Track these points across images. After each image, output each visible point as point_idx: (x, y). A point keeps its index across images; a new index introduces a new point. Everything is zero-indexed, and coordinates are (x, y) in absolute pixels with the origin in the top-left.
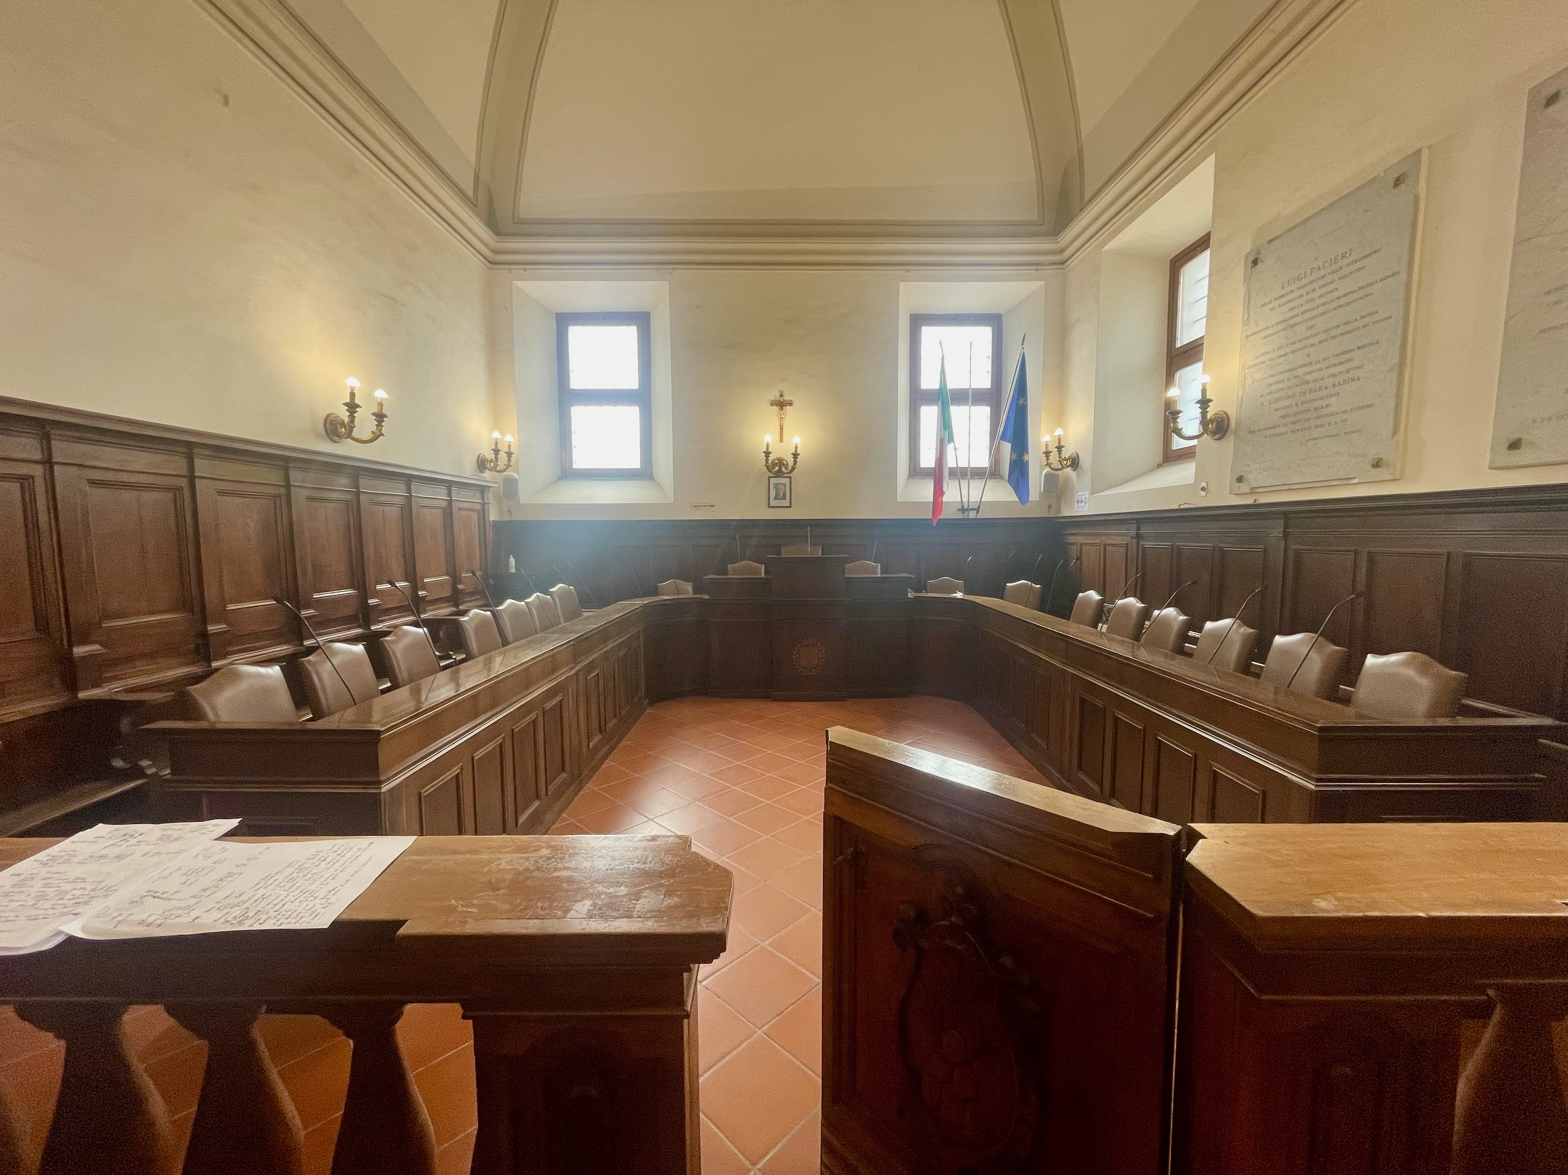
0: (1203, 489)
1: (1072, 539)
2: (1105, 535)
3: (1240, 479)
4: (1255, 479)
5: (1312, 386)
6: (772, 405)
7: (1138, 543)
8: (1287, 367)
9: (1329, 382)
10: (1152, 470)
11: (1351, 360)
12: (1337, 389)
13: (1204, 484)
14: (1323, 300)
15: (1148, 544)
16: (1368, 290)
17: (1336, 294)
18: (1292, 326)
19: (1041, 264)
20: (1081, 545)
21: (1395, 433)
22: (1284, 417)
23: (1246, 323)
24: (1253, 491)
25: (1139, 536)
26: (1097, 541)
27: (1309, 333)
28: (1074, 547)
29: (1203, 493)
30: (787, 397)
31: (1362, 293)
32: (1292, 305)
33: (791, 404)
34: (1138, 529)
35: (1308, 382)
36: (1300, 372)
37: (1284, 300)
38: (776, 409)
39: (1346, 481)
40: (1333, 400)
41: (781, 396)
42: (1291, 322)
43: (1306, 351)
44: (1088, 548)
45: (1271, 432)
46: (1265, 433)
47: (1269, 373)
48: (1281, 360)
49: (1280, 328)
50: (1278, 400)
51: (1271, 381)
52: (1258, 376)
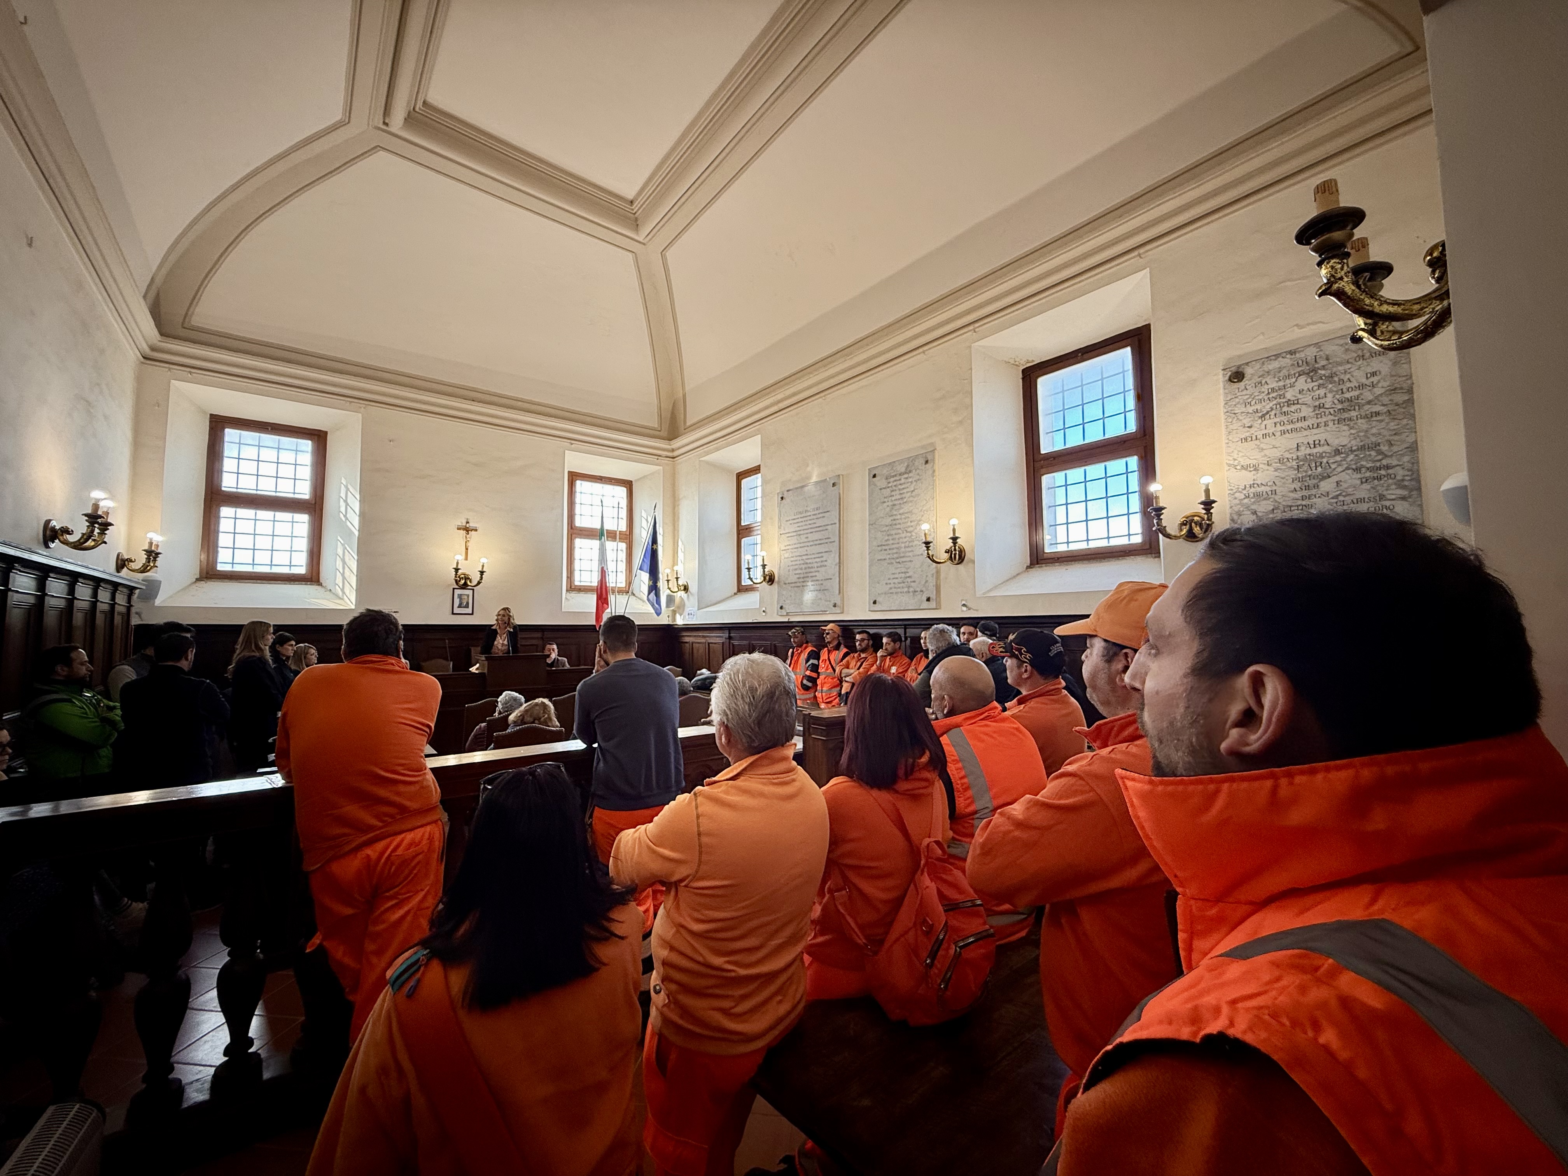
0: (764, 611)
1: (687, 639)
2: (708, 637)
3: (781, 608)
4: (789, 608)
5: (810, 566)
6: (459, 529)
7: (730, 643)
8: (798, 554)
9: (816, 565)
10: (731, 596)
11: (822, 557)
12: (819, 569)
13: (764, 609)
14: (810, 526)
15: (736, 643)
16: (827, 527)
17: (815, 525)
18: (800, 535)
19: (660, 456)
20: (693, 643)
21: (840, 592)
22: (799, 578)
23: (779, 528)
24: (788, 614)
25: (730, 638)
26: (703, 641)
27: (806, 540)
28: (687, 645)
29: (764, 614)
30: (472, 525)
31: (824, 528)
32: (799, 525)
33: (476, 530)
34: (730, 633)
35: (807, 563)
36: (804, 557)
37: (795, 521)
38: (463, 532)
39: (824, 612)
40: (817, 574)
41: (468, 522)
42: (799, 533)
43: (806, 548)
44: (697, 645)
45: (793, 585)
46: (791, 585)
47: (791, 555)
48: (796, 550)
49: (795, 534)
50: (796, 569)
51: (792, 559)
52: (786, 556)
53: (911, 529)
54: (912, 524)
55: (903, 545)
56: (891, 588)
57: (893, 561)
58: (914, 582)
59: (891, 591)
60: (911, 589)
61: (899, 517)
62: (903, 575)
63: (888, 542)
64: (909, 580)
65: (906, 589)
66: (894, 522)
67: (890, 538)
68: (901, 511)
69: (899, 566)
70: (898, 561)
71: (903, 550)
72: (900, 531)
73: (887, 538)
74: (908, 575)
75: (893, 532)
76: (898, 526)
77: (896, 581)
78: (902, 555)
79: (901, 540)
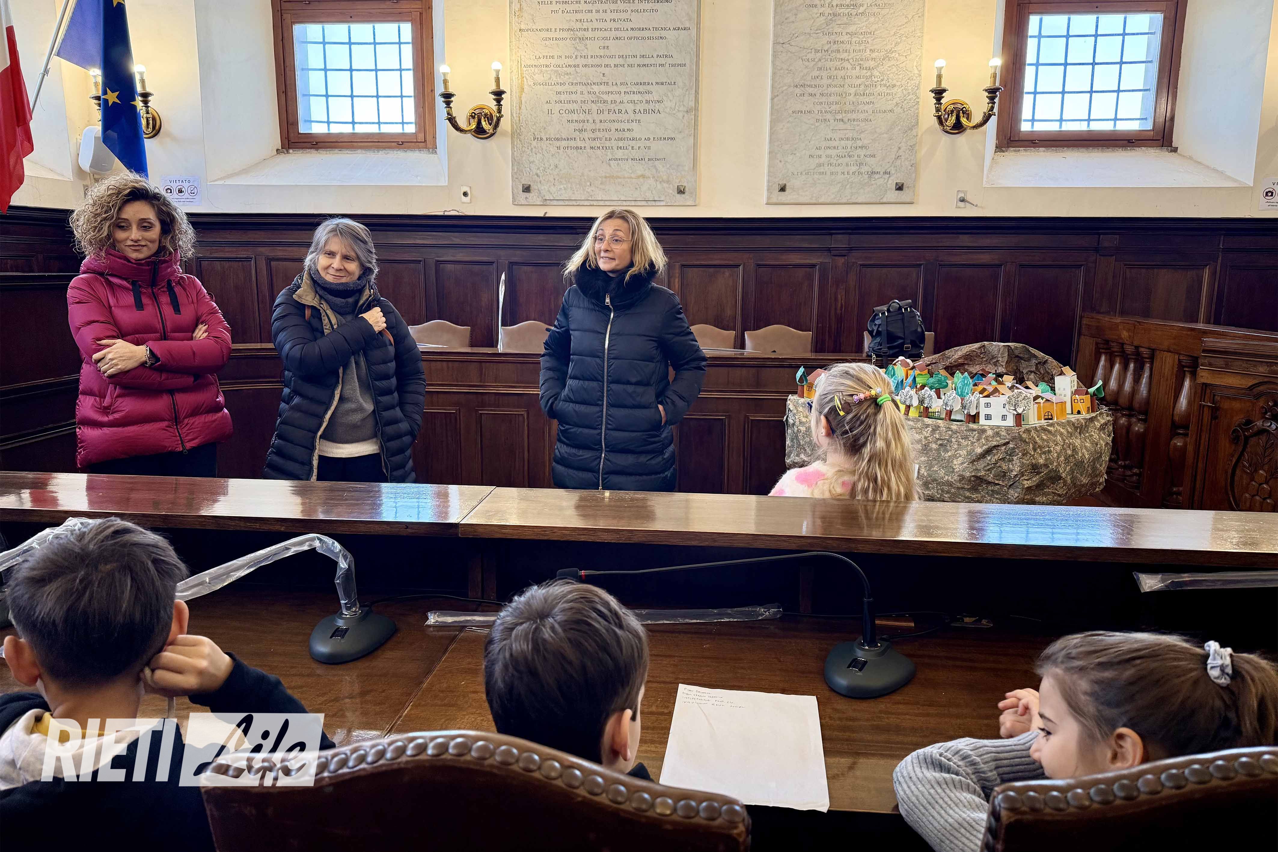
0: (465, 194)
3: (524, 188)
5: (611, 107)
8: (578, 80)
9: (629, 107)
10: (272, 157)
11: (649, 92)
12: (638, 116)
13: (465, 189)
14: (615, 25)
16: (663, 34)
17: (630, 25)
18: (581, 39)
22: (579, 131)
24: (542, 203)
27: (602, 53)
29: (467, 200)
31: (657, 34)
32: (579, 16)
35: (605, 102)
36: (596, 88)
39: (653, 203)
40: (634, 125)
42: (579, 34)
43: (603, 70)
45: (564, 143)
46: (558, 143)
47: (555, 79)
48: (569, 70)
49: (565, 34)
50: (573, 112)
51: (559, 88)
52: (539, 78)
53: (872, 64)
54: (874, 55)
55: (852, 91)
56: (820, 165)
57: (828, 116)
58: (874, 156)
59: (821, 170)
60: (865, 169)
61: (845, 38)
62: (849, 143)
63: (817, 82)
64: (862, 152)
65: (854, 168)
66: (835, 47)
67: (824, 74)
68: (852, 29)
69: (841, 125)
70: (839, 117)
71: (851, 98)
72: (846, 65)
73: (816, 73)
74: (859, 143)
75: (829, 64)
76: (844, 56)
77: (833, 152)
78: (848, 107)
79: (848, 81)
